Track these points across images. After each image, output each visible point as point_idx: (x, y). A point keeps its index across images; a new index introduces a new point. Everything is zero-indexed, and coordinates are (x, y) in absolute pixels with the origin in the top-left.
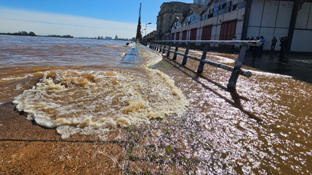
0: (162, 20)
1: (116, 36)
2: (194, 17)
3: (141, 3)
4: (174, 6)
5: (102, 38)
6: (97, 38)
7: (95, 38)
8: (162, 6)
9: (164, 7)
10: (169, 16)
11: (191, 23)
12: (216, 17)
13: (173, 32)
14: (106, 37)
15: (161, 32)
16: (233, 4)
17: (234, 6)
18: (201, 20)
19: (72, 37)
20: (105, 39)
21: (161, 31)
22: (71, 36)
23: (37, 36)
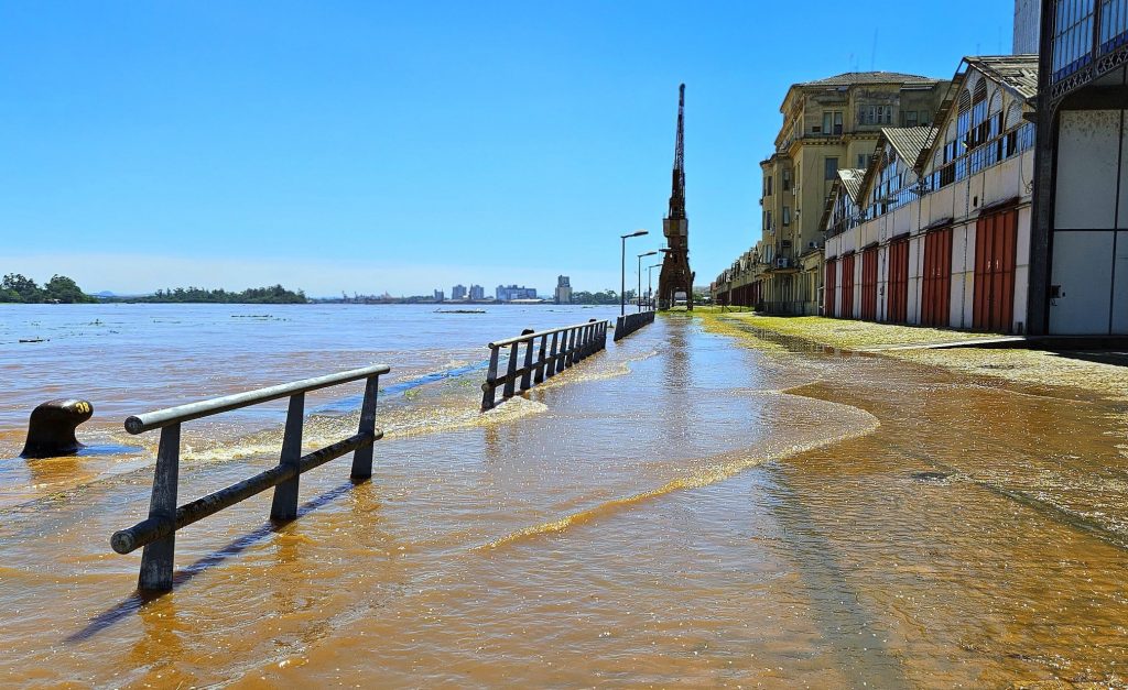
0: (787, 185)
1: (564, 282)
2: (900, 175)
3: (682, 88)
4: (846, 102)
5: (476, 297)
6: (448, 295)
7: (439, 299)
8: (789, 106)
9: (797, 109)
10: (823, 162)
11: (891, 206)
12: (964, 185)
13: (832, 254)
14: (501, 290)
15: (786, 252)
16: (1008, 128)
17: (1009, 136)
18: (922, 193)
19: (299, 299)
20: (498, 302)
21: (787, 244)
22: (291, 293)
23: (92, 300)
